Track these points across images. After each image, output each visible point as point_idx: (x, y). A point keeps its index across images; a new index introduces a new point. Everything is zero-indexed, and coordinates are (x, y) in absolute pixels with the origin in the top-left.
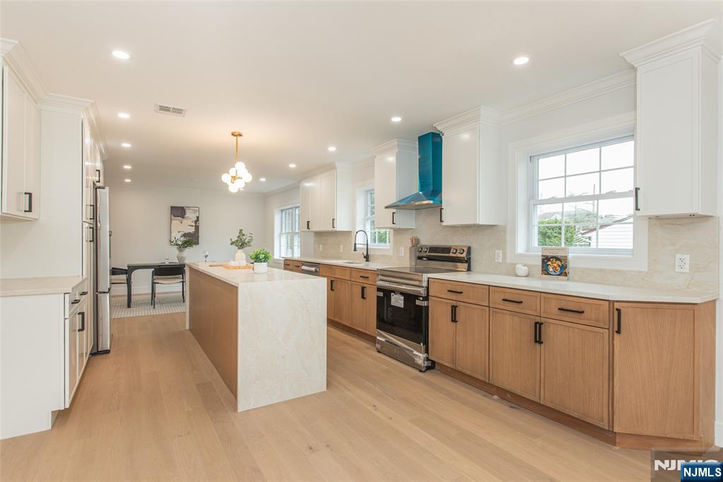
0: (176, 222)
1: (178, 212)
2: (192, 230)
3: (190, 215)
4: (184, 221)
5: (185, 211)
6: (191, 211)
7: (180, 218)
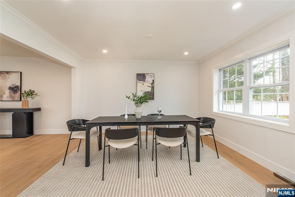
0: (140, 84)
1: (141, 77)
2: (149, 89)
3: (149, 79)
4: (145, 83)
5: (145, 77)
6: (149, 77)
7: (142, 82)
